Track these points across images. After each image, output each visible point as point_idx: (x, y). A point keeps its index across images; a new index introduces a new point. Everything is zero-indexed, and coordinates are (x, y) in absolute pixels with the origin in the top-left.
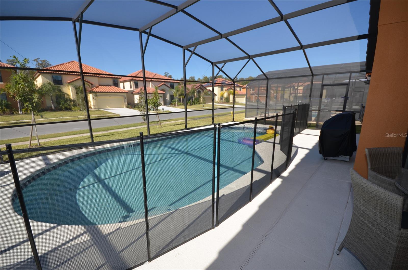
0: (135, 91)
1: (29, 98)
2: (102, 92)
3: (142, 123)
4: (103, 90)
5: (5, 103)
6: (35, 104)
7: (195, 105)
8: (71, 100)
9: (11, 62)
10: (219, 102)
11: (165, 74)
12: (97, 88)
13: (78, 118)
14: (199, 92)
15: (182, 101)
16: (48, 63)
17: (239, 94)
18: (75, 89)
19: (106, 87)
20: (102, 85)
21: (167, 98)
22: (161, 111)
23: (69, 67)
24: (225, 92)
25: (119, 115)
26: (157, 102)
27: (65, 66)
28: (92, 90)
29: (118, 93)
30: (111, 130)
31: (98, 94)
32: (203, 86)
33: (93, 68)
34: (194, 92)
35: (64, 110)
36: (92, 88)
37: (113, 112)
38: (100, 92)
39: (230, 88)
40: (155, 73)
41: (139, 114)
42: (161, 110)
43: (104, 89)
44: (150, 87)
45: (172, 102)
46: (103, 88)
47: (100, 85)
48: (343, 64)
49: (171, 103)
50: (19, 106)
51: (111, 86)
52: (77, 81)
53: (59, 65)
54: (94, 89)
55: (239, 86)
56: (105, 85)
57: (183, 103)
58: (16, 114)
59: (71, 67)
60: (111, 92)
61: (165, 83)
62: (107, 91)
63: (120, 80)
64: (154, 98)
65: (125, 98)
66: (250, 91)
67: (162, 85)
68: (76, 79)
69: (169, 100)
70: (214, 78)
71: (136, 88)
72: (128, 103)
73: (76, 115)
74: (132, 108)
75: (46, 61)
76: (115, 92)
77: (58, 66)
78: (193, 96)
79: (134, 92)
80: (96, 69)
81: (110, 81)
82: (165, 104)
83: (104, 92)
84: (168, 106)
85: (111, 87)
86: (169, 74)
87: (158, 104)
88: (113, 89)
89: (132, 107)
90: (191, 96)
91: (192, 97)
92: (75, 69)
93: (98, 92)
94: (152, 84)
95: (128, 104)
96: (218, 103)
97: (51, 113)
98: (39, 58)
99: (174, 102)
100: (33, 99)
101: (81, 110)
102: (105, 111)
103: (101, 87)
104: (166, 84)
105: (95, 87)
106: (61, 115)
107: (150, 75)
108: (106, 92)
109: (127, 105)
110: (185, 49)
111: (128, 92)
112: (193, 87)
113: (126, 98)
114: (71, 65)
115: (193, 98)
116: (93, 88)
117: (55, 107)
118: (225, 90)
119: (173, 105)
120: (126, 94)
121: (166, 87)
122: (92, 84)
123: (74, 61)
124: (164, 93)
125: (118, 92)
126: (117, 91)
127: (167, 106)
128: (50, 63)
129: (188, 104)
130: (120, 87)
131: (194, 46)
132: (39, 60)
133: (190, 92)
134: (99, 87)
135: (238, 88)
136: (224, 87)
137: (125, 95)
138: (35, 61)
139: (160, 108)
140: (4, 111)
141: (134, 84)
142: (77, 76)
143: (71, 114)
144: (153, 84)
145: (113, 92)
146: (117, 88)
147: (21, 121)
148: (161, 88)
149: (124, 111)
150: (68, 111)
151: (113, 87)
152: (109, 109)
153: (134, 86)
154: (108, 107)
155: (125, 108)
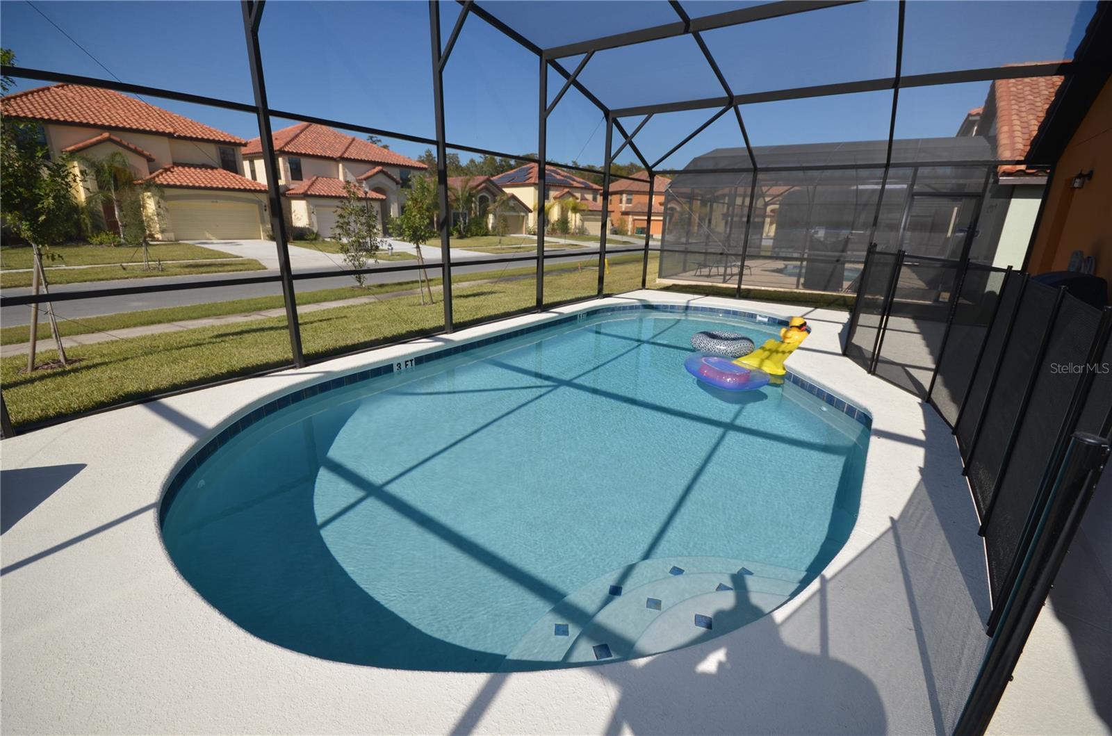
0: (293, 189)
2: (187, 187)
3: (353, 287)
4: (188, 179)
8: (80, 210)
12: (168, 173)
13: (124, 269)
14: (483, 200)
17: (590, 211)
18: (93, 174)
19: (198, 170)
20: (183, 165)
21: (391, 215)
23: (69, 100)
24: (554, 204)
25: (256, 261)
27: (52, 96)
28: (154, 178)
29: (241, 193)
30: (267, 308)
31: (168, 192)
32: (492, 182)
34: (468, 200)
36: (152, 173)
37: (233, 253)
38: (181, 187)
39: (568, 192)
40: (353, 137)
43: (192, 177)
44: (338, 178)
46: (190, 175)
47: (176, 164)
48: (840, 143)
51: (216, 168)
52: (99, 146)
53: (32, 93)
54: (158, 176)
55: (592, 187)
56: (195, 166)
59: (72, 101)
60: (217, 189)
61: (384, 170)
62: (203, 183)
63: (244, 150)
65: (264, 208)
66: (621, 202)
67: (378, 173)
68: (94, 140)
71: (294, 178)
76: (229, 189)
77: (30, 95)
78: (467, 212)
79: (291, 192)
81: (212, 153)
82: (387, 232)
83: (194, 187)
85: (215, 171)
88: (221, 178)
90: (460, 211)
91: (464, 216)
92: (87, 107)
93: (175, 186)
94: (343, 170)
95: (275, 228)
101: (120, 242)
102: (204, 249)
103: (181, 171)
104: (389, 173)
105: (161, 171)
107: (337, 141)
108: (200, 188)
109: (271, 233)
110: (546, 59)
111: (266, 192)
112: (467, 183)
113: (265, 210)
114: (72, 92)
115: (468, 217)
116: (157, 173)
118: (555, 198)
120: (261, 195)
121: (387, 178)
122: (150, 160)
124: (384, 197)
125: (239, 190)
126: (237, 184)
129: (453, 235)
130: (244, 175)
131: (585, 53)
133: (458, 199)
134: (176, 169)
135: (588, 194)
136: (552, 188)
137: (263, 198)
141: (288, 165)
142: (99, 131)
143: (94, 256)
144: (346, 170)
145: (223, 189)
146: (234, 177)
148: (374, 181)
151: (221, 171)
152: (212, 243)
153: (289, 174)
154: (210, 236)
155: (264, 239)
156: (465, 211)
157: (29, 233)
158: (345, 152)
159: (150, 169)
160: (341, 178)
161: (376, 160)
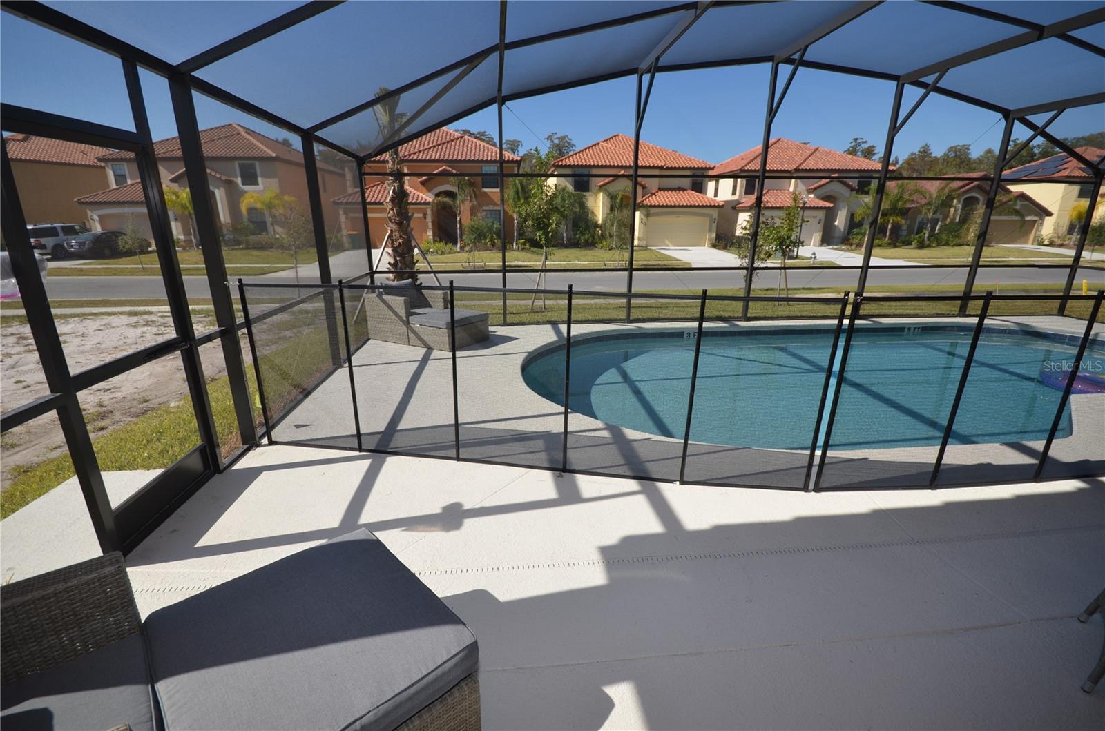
0: (742, 201)
1: (544, 221)
2: (663, 206)
4: (665, 200)
5: (496, 228)
6: (550, 234)
7: (937, 249)
8: (596, 225)
9: (510, 144)
10: (1056, 240)
11: (854, 143)
12: (654, 196)
14: (970, 202)
15: (890, 235)
16: (569, 141)
18: (609, 200)
19: (674, 192)
20: (665, 190)
21: (836, 223)
22: (805, 261)
25: (689, 264)
26: (791, 236)
29: (700, 209)
31: (652, 210)
33: (653, 148)
34: (945, 204)
35: (582, 244)
36: (642, 197)
37: (677, 257)
38: (659, 206)
40: (816, 147)
41: (737, 266)
42: (807, 258)
43: (668, 198)
44: (789, 190)
45: (851, 237)
46: (667, 196)
47: (660, 189)
49: (848, 240)
50: (515, 235)
51: (686, 190)
52: (617, 180)
54: (646, 199)
56: (672, 190)
57: (890, 238)
58: (510, 248)
59: (609, 150)
60: (683, 206)
61: (841, 177)
62: (674, 202)
63: (712, 173)
64: (785, 226)
65: (714, 220)
67: (831, 181)
69: (842, 230)
70: (1005, 162)
71: (746, 193)
72: (717, 235)
73: (602, 258)
74: (724, 248)
75: (567, 139)
76: (691, 206)
78: (941, 217)
79: (741, 205)
80: (660, 149)
81: (687, 182)
82: (827, 240)
83: (667, 206)
84: (835, 247)
85: (685, 192)
86: (866, 142)
87: (791, 242)
88: (690, 197)
89: (726, 245)
90: (930, 217)
91: (935, 222)
93: (655, 206)
95: (718, 237)
96: (1051, 244)
97: (561, 251)
98: (556, 133)
99: (860, 237)
100: (551, 224)
102: (660, 253)
103: (662, 195)
105: (649, 195)
106: (576, 257)
107: (798, 154)
108: (671, 206)
109: (714, 241)
110: (903, 82)
111: (722, 206)
114: (611, 144)
115: (939, 224)
116: (646, 197)
117: (569, 239)
119: (851, 245)
120: (717, 210)
121: (843, 187)
122: (644, 188)
123: (618, 135)
124: (831, 205)
125: (698, 206)
126: (697, 202)
127: (831, 247)
128: (572, 142)
130: (706, 193)
131: (937, 72)
132: (555, 136)
133: (929, 204)
134: (659, 193)
137: (715, 213)
138: (548, 139)
139: (804, 251)
140: (494, 242)
141: (745, 182)
143: (593, 256)
144: (798, 181)
145: (687, 206)
146: (697, 196)
147: (516, 263)
148: (822, 191)
149: (704, 255)
150: (590, 250)
151: (690, 192)
152: (669, 250)
153: (744, 189)
154: (669, 244)
155: (708, 246)
156: (938, 216)
157: (544, 242)
158: (802, 164)
159: (643, 194)
160: (791, 189)
161: (834, 168)
